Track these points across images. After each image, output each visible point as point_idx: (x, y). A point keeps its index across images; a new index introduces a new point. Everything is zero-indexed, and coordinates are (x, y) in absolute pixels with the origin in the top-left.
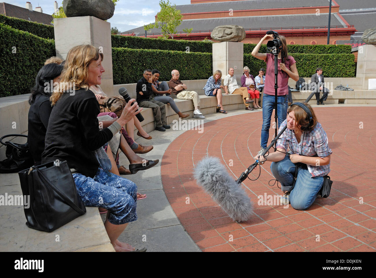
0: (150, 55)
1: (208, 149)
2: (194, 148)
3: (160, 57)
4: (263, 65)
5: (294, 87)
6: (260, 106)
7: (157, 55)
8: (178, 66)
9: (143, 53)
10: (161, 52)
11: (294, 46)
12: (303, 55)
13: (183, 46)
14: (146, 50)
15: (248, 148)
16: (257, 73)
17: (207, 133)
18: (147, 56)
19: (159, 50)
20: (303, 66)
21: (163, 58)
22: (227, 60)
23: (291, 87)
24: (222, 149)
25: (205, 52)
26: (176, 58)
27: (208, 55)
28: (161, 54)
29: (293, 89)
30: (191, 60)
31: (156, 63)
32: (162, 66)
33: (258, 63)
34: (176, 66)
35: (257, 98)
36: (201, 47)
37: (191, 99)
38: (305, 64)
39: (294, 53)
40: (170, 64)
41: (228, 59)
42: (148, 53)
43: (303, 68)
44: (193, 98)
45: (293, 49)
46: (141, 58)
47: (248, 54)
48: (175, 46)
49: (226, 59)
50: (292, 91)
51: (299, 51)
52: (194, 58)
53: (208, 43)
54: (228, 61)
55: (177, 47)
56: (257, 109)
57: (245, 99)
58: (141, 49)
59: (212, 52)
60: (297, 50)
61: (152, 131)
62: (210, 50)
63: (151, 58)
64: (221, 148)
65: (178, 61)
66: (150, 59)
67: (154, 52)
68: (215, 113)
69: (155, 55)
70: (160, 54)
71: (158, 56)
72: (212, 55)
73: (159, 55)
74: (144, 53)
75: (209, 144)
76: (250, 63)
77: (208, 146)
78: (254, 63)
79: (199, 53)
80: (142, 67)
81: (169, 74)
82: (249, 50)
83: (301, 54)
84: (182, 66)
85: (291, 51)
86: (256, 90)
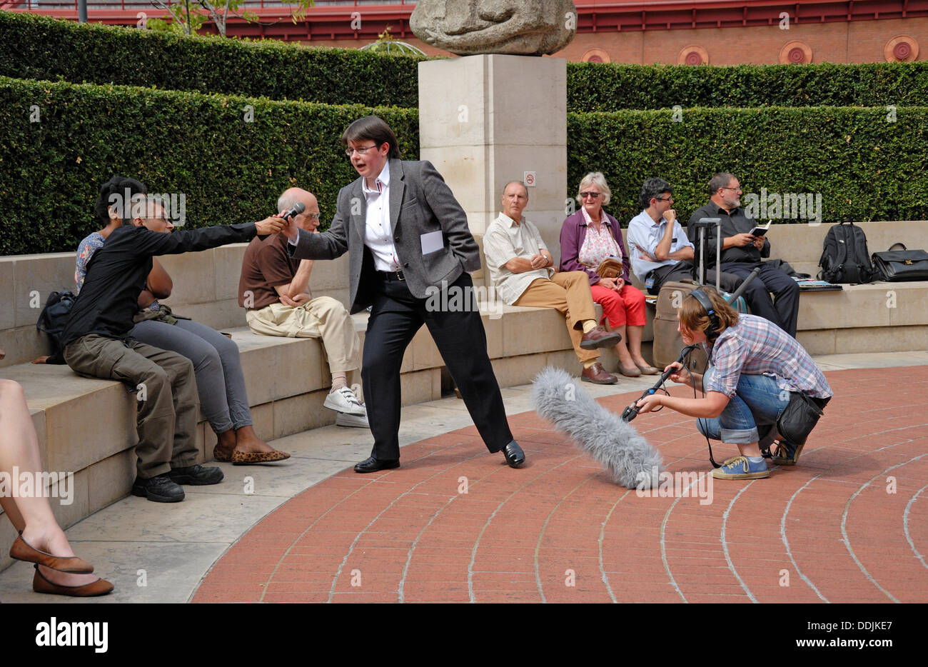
0: (107, 111)
1: (405, 589)
2: (334, 583)
3: (158, 123)
4: (658, 164)
5: (814, 269)
6: (653, 365)
7: (145, 115)
8: (250, 169)
9: (70, 101)
10: (164, 99)
11: (807, 70)
12: (856, 114)
13: (275, 70)
14: (86, 85)
15: (604, 578)
16: (631, 203)
17: (400, 502)
18: (90, 118)
19: (154, 91)
20: (855, 165)
21: (177, 132)
22: (487, 145)
23: (798, 270)
24: (474, 589)
25: (385, 104)
26: (239, 132)
27: (398, 121)
28: (165, 113)
29: (807, 276)
30: (315, 143)
31: (139, 154)
32: (170, 167)
33: (634, 154)
34: (240, 172)
35: (634, 324)
36: (363, 78)
37: (315, 333)
38: (863, 157)
39: (811, 104)
40: (209, 159)
41: (492, 140)
42: (97, 105)
43: (853, 176)
44: (325, 331)
45: (803, 86)
46: (62, 125)
47: (590, 115)
48: (235, 74)
49: (486, 138)
50: (806, 290)
51: (835, 96)
52: (330, 132)
53: (398, 60)
54: (492, 148)
55: (244, 74)
56: (637, 376)
57: (579, 326)
58: (62, 83)
59: (416, 105)
60: (826, 91)
61: (114, 502)
62: (405, 93)
63: (114, 130)
64: (470, 583)
65: (252, 146)
66: (107, 133)
67: (128, 98)
68: (436, 399)
69: (134, 116)
70: (159, 108)
71: (148, 120)
72: (417, 117)
73: (153, 114)
74: (76, 104)
75: (408, 564)
76: (597, 158)
77: (405, 574)
78: (619, 154)
79: (355, 106)
80: (65, 171)
81: (205, 207)
82: (592, 94)
83: (844, 108)
84: (274, 170)
85: (795, 93)
86: (627, 283)
